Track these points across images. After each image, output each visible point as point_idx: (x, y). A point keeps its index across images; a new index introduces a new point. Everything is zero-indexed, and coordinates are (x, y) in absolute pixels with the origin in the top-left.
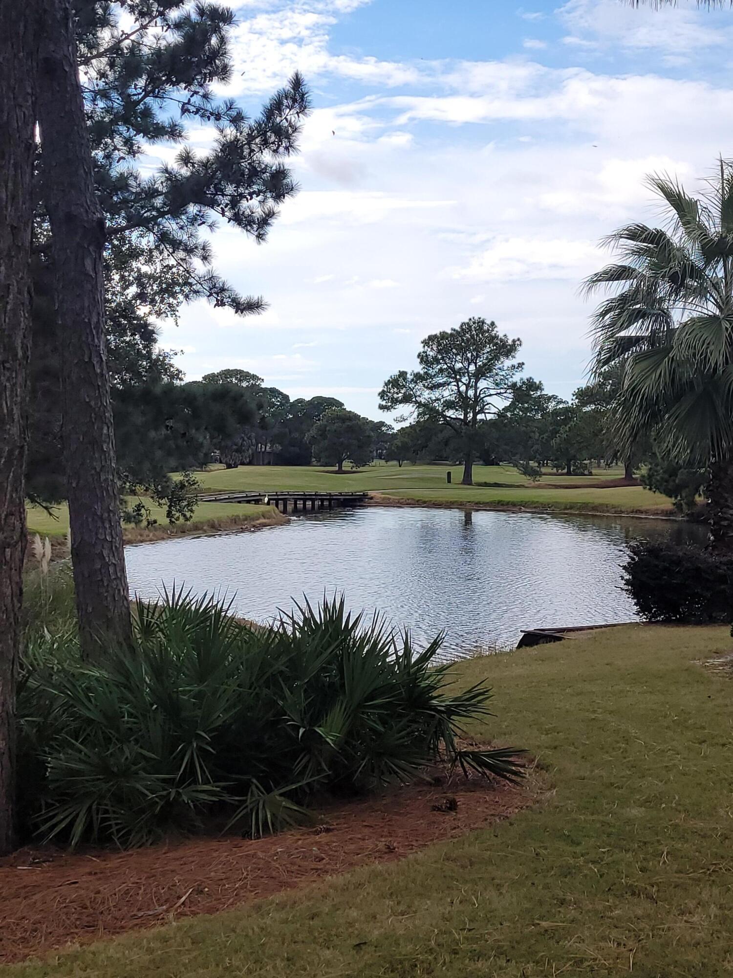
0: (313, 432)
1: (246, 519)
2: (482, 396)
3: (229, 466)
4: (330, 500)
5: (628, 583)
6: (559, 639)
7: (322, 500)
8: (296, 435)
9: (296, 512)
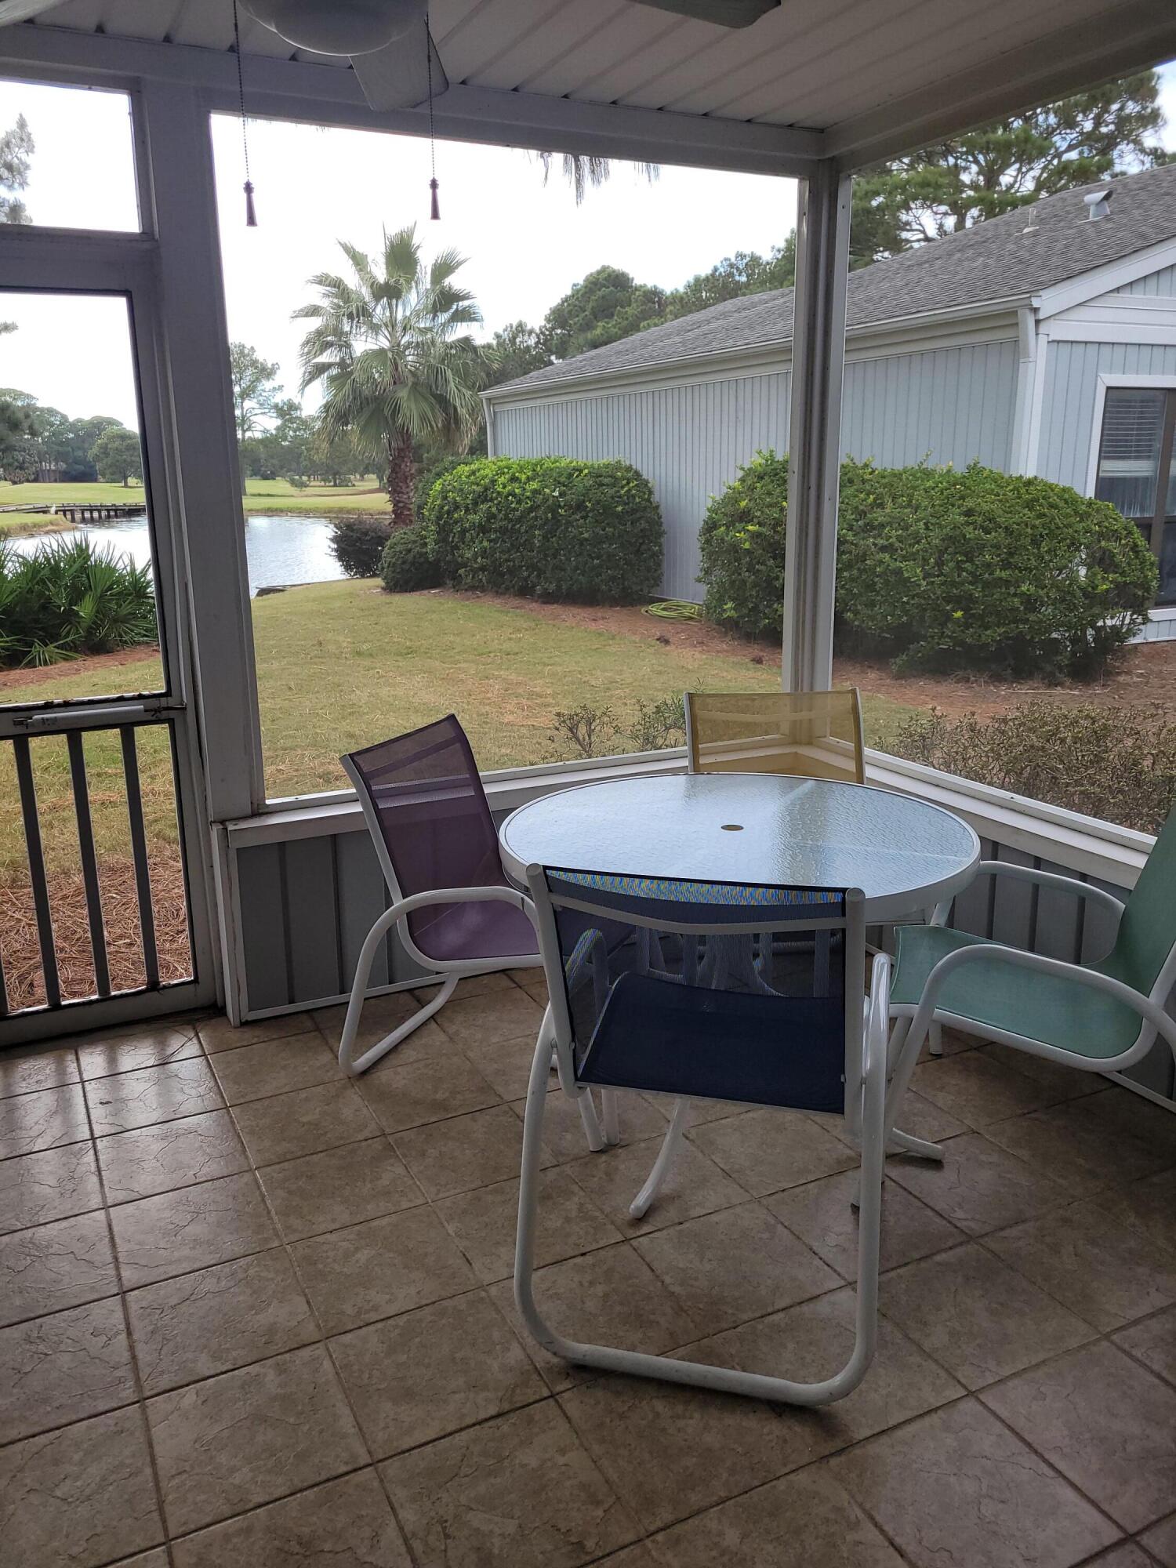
0: (95, 450)
1: (35, 526)
2: (248, 415)
3: (15, 483)
4: (116, 511)
5: (336, 550)
6: (282, 591)
7: (108, 511)
8: (80, 453)
9: (84, 520)
